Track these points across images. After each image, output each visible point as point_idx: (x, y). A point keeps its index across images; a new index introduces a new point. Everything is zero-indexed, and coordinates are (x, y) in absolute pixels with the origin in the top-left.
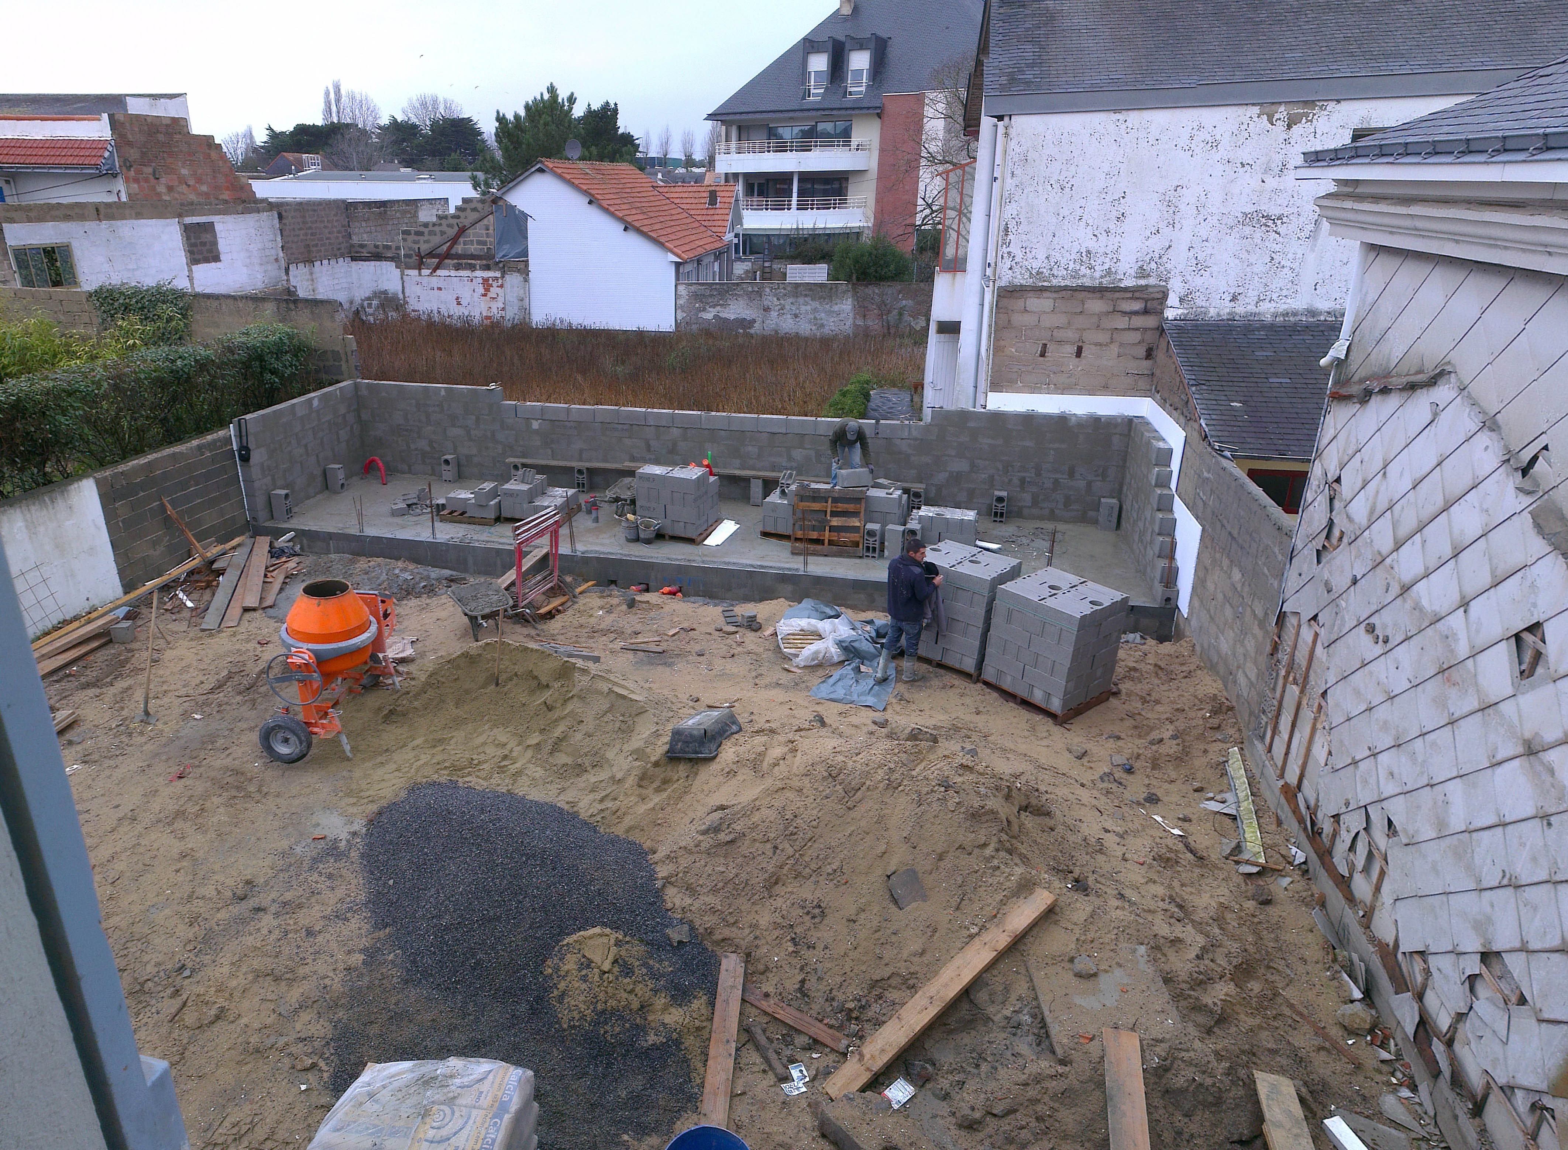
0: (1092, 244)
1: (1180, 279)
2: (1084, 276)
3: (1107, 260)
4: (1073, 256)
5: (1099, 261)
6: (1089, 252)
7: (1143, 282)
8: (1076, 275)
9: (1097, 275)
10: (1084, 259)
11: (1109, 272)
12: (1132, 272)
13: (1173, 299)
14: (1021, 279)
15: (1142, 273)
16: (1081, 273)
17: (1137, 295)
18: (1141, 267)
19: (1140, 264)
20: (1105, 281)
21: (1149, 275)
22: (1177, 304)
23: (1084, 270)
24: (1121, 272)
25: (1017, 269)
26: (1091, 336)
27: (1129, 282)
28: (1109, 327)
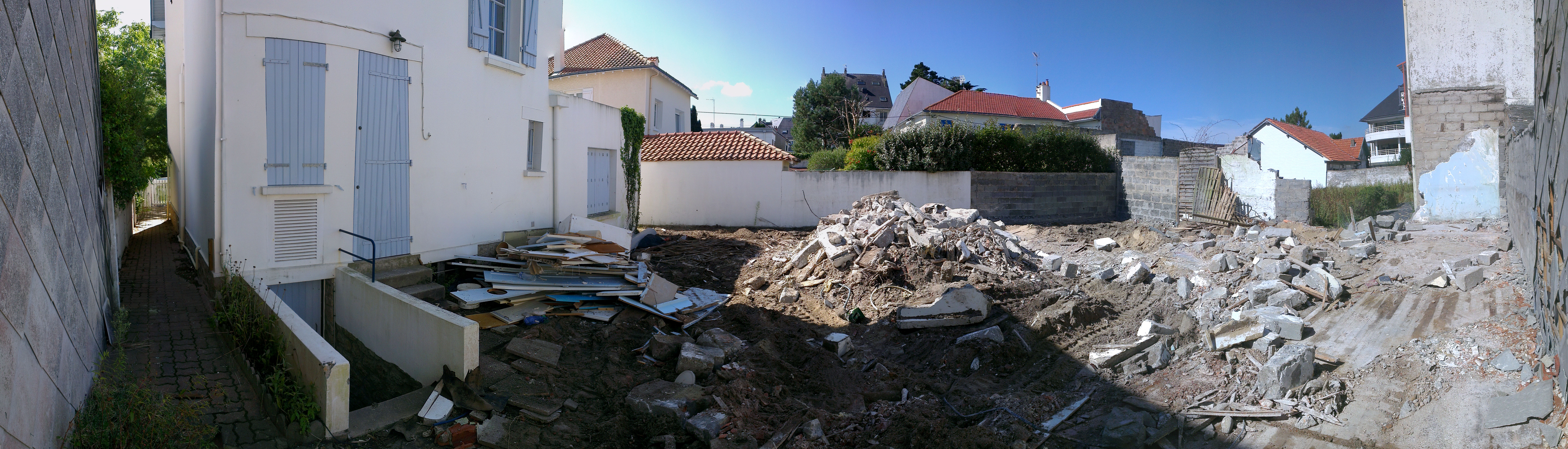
0: (1460, 63)
1: (1510, 82)
2: (1459, 81)
3: (1470, 71)
4: (1451, 70)
5: (1466, 72)
6: (1459, 67)
7: (1491, 84)
8: (1454, 80)
9: (1466, 80)
10: (1457, 71)
11: (1472, 78)
12: (1485, 78)
13: (1509, 94)
14: (1424, 86)
15: (1490, 78)
16: (1457, 80)
17: (1489, 91)
18: (1489, 75)
19: (1488, 73)
20: (1471, 84)
21: (1494, 80)
22: (1511, 96)
23: (1458, 78)
24: (1478, 77)
25: (1421, 80)
26: (1469, 117)
27: (1484, 84)
28: (1477, 111)
